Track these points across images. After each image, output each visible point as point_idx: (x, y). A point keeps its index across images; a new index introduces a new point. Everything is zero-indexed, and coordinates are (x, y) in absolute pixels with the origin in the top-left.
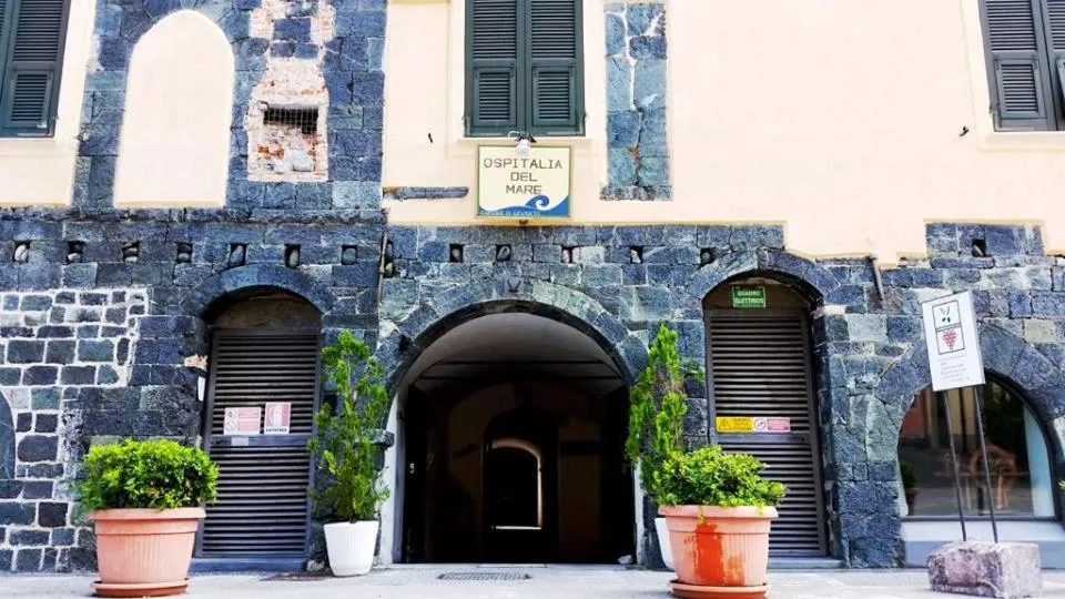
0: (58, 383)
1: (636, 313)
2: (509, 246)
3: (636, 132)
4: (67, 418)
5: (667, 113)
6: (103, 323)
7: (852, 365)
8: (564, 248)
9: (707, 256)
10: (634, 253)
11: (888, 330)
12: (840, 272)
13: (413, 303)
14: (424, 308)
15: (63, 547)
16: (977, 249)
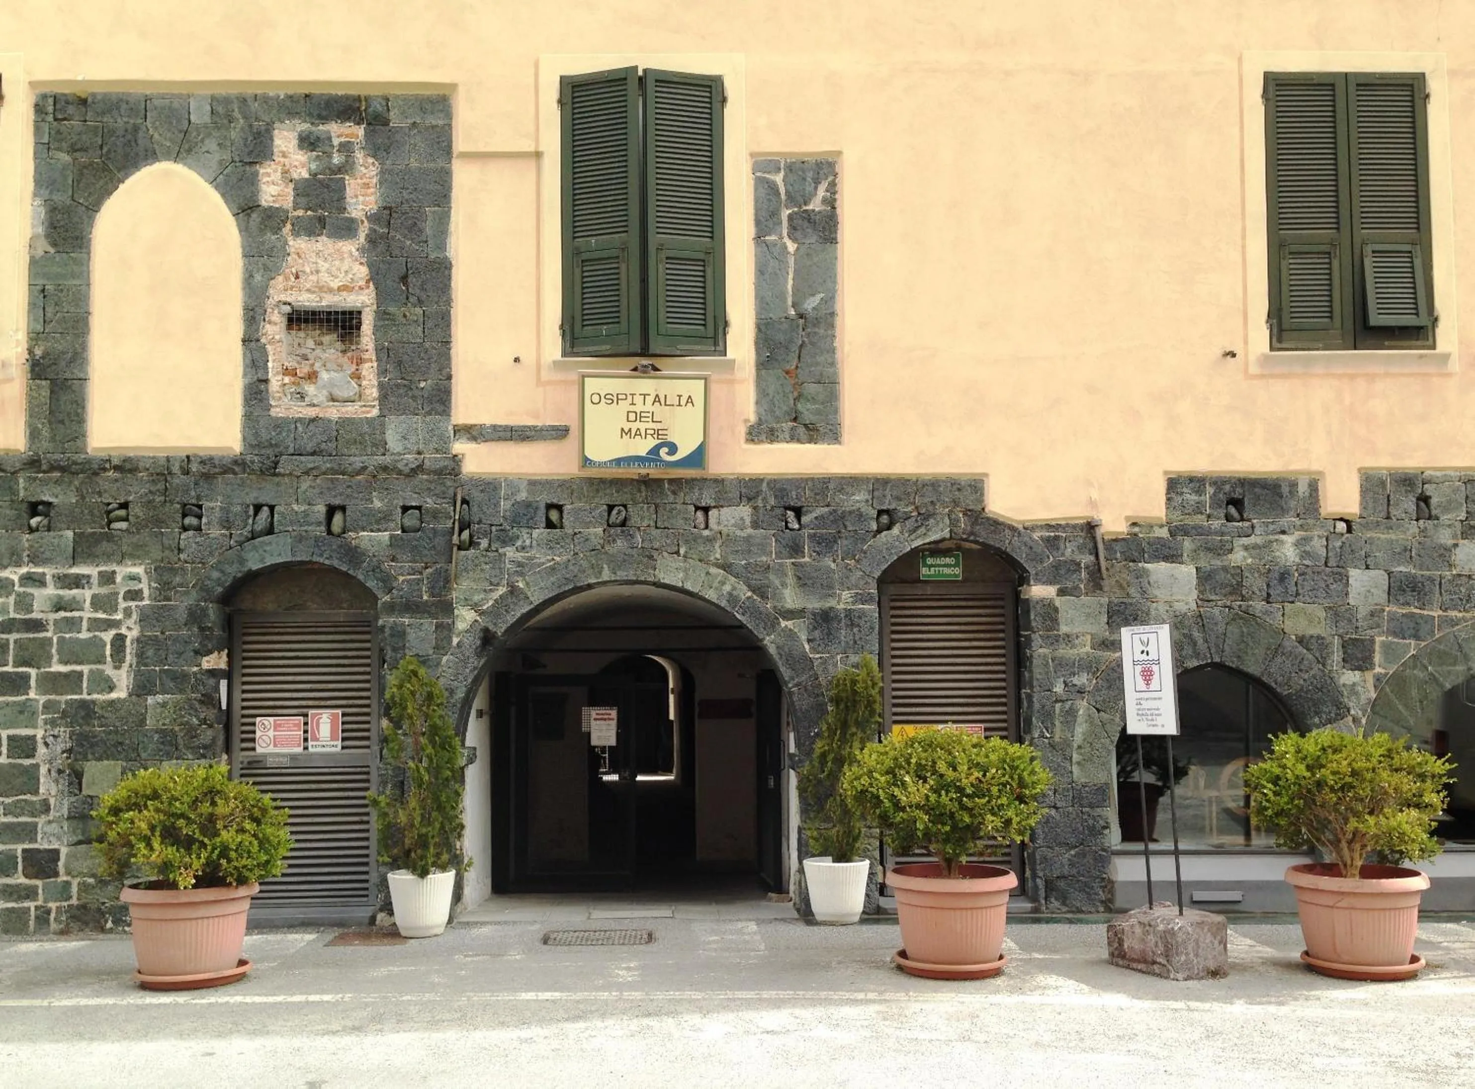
0: (32, 695)
1: (791, 598)
2: (625, 506)
3: (795, 348)
4: (50, 740)
5: (838, 321)
6: (87, 614)
7: (1061, 664)
8: (697, 508)
9: (885, 519)
10: (790, 514)
11: (1109, 617)
12: (1052, 543)
13: (498, 585)
14: (513, 590)
15: (58, 904)
16: (1233, 510)
